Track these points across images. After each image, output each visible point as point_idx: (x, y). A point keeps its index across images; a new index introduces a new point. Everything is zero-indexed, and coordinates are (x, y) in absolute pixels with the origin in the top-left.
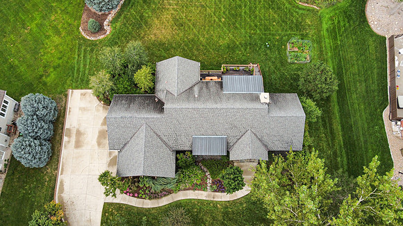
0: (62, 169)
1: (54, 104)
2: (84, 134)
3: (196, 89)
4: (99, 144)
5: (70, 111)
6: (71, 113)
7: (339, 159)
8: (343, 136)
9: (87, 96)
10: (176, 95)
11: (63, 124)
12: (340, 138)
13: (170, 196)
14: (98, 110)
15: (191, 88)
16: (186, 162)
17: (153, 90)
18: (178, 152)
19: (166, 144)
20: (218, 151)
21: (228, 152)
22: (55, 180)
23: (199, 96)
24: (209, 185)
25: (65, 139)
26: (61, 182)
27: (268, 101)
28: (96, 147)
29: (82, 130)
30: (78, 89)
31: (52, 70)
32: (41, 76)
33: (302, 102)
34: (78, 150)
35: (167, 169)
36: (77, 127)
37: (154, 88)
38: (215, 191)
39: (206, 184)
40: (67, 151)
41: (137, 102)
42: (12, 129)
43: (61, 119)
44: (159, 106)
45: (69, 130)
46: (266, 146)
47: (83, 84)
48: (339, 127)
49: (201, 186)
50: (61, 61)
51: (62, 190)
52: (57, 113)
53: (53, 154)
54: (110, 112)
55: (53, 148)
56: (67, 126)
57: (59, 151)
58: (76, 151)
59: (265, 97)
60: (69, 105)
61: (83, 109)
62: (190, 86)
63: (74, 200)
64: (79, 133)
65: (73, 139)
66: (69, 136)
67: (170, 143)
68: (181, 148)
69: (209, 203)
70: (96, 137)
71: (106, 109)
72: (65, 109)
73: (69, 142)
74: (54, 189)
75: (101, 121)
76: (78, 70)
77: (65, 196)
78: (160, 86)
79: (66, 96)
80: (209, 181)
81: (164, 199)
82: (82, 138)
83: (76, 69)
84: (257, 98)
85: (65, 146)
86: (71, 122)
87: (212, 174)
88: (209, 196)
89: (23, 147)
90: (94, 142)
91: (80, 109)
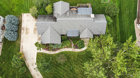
0: (22, 41)
1: (17, 19)
2: (29, 29)
3: (68, 13)
4: (34, 33)
5: (23, 21)
6: (24, 22)
7: (118, 37)
8: (120, 29)
9: (29, 16)
10: (61, 15)
11: (21, 26)
12: (118, 30)
13: (59, 50)
14: (33, 21)
15: (66, 13)
16: (65, 39)
17: (52, 13)
18: (62, 35)
19: (58, 33)
20: (76, 35)
21: (79, 35)
22: (20, 45)
23: (69, 15)
24: (73, 46)
25: (22, 31)
26: (22, 46)
27: (94, 17)
28: (33, 34)
29: (28, 28)
30: (25, 13)
31: (15, 6)
32: (12, 8)
33: (106, 17)
34: (27, 35)
35: (58, 41)
36: (26, 27)
37: (53, 13)
38: (75, 48)
39: (72, 46)
40: (23, 35)
41: (47, 18)
42: (3, 28)
43: (20, 24)
44: (55, 19)
45: (23, 28)
46: (92, 33)
47: (27, 11)
48: (119, 26)
49: (70, 47)
50: (18, 3)
51: (22, 48)
52: (18, 22)
53: (18, 36)
54: (38, 21)
55: (18, 34)
56: (23, 26)
57: (21, 35)
58: (26, 35)
59: (93, 16)
60: (23, 19)
61: (28, 21)
62: (66, 12)
63: (27, 52)
64: (27, 29)
65: (25, 31)
66: (24, 30)
67: (59, 32)
68: (63, 34)
69: (73, 52)
70: (33, 30)
71: (36, 20)
72: (21, 20)
73: (24, 32)
74: (20, 48)
75: (34, 25)
76: (25, 6)
77: (24, 50)
78: (55, 12)
79: (21, 16)
80: (73, 45)
81: (57, 51)
82: (28, 31)
83: (24, 6)
84: (90, 16)
85: (22, 33)
86: (24, 25)
87: (74, 43)
88: (73, 50)
89: (8, 34)
90: (33, 32)
91: (27, 20)
